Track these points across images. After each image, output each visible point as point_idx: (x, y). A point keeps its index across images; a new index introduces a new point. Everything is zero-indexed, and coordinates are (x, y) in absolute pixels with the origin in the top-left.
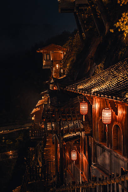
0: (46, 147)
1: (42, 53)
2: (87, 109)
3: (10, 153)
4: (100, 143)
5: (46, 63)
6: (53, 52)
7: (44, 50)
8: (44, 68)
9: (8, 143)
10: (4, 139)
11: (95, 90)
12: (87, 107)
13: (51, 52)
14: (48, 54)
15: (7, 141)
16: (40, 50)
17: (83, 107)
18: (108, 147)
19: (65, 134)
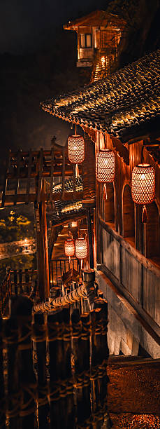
0: (63, 231)
1: (75, 31)
2: (83, 152)
3: (25, 242)
4: (106, 223)
5: (84, 53)
6: (99, 29)
7: (80, 24)
8: (79, 65)
9: (20, 223)
10: (14, 216)
11: (80, 109)
12: (83, 147)
13: (95, 30)
14: (88, 34)
15: (19, 219)
16: (71, 25)
17: (75, 148)
18: (117, 231)
19: (66, 205)
